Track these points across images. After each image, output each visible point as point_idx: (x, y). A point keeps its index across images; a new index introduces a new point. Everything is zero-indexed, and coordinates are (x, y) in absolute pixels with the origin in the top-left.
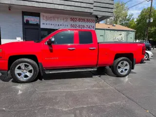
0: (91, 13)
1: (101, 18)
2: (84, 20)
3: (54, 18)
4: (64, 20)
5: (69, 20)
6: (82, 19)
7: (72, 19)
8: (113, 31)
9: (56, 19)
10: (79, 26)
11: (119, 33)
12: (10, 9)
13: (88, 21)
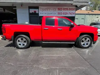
0: (72, 4)
1: (80, 7)
2: (67, 9)
3: (47, 9)
4: (53, 10)
5: (57, 10)
6: (66, 8)
7: (59, 9)
8: (91, 15)
9: (49, 10)
10: (64, 13)
11: (97, 16)
12: (22, 6)
13: (70, 9)
